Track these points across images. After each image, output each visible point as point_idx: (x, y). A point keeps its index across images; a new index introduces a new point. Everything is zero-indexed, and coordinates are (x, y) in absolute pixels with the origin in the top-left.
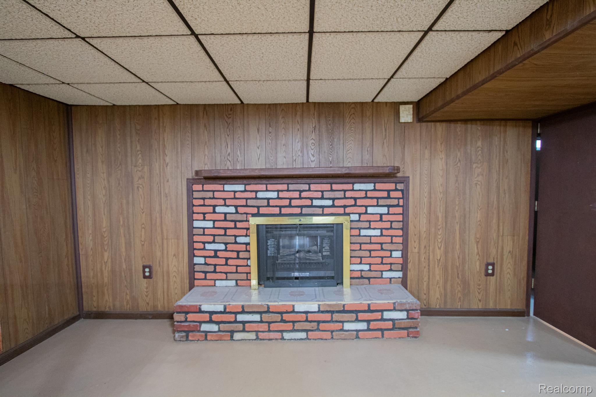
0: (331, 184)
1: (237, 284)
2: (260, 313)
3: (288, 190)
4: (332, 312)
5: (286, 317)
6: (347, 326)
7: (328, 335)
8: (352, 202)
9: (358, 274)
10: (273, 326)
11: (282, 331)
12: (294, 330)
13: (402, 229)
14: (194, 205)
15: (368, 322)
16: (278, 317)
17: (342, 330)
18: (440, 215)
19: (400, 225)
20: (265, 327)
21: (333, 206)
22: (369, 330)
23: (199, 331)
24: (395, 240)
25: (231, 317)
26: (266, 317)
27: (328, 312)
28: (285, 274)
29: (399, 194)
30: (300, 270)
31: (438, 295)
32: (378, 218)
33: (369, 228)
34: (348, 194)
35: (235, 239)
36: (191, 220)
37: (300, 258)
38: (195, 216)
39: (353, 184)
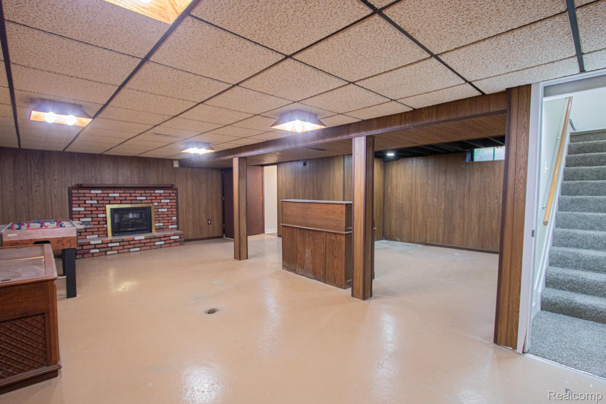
0: (145, 190)
1: (99, 237)
2: (119, 242)
3: (125, 193)
4: (150, 239)
5: (131, 242)
6: (157, 243)
7: (149, 248)
8: (154, 198)
9: (158, 227)
10: (125, 247)
11: (129, 249)
12: (134, 247)
13: (176, 208)
14: (73, 200)
15: (165, 241)
16: (127, 243)
17: (155, 245)
18: (190, 202)
19: (175, 207)
20: (121, 247)
21: (146, 200)
22: (165, 244)
23: (89, 253)
24: (173, 213)
25: (105, 245)
26: (122, 244)
27: (148, 239)
28: (125, 230)
29: (174, 195)
30: (131, 227)
31: (191, 234)
32: (166, 204)
33: (162, 208)
34: (153, 195)
35: (97, 216)
36: (71, 207)
37: (132, 222)
38: (73, 205)
39: (155, 190)
